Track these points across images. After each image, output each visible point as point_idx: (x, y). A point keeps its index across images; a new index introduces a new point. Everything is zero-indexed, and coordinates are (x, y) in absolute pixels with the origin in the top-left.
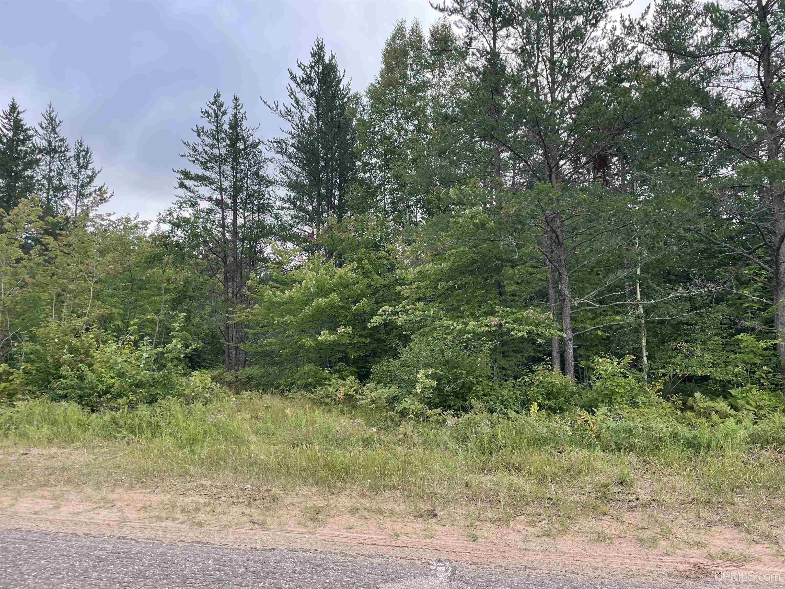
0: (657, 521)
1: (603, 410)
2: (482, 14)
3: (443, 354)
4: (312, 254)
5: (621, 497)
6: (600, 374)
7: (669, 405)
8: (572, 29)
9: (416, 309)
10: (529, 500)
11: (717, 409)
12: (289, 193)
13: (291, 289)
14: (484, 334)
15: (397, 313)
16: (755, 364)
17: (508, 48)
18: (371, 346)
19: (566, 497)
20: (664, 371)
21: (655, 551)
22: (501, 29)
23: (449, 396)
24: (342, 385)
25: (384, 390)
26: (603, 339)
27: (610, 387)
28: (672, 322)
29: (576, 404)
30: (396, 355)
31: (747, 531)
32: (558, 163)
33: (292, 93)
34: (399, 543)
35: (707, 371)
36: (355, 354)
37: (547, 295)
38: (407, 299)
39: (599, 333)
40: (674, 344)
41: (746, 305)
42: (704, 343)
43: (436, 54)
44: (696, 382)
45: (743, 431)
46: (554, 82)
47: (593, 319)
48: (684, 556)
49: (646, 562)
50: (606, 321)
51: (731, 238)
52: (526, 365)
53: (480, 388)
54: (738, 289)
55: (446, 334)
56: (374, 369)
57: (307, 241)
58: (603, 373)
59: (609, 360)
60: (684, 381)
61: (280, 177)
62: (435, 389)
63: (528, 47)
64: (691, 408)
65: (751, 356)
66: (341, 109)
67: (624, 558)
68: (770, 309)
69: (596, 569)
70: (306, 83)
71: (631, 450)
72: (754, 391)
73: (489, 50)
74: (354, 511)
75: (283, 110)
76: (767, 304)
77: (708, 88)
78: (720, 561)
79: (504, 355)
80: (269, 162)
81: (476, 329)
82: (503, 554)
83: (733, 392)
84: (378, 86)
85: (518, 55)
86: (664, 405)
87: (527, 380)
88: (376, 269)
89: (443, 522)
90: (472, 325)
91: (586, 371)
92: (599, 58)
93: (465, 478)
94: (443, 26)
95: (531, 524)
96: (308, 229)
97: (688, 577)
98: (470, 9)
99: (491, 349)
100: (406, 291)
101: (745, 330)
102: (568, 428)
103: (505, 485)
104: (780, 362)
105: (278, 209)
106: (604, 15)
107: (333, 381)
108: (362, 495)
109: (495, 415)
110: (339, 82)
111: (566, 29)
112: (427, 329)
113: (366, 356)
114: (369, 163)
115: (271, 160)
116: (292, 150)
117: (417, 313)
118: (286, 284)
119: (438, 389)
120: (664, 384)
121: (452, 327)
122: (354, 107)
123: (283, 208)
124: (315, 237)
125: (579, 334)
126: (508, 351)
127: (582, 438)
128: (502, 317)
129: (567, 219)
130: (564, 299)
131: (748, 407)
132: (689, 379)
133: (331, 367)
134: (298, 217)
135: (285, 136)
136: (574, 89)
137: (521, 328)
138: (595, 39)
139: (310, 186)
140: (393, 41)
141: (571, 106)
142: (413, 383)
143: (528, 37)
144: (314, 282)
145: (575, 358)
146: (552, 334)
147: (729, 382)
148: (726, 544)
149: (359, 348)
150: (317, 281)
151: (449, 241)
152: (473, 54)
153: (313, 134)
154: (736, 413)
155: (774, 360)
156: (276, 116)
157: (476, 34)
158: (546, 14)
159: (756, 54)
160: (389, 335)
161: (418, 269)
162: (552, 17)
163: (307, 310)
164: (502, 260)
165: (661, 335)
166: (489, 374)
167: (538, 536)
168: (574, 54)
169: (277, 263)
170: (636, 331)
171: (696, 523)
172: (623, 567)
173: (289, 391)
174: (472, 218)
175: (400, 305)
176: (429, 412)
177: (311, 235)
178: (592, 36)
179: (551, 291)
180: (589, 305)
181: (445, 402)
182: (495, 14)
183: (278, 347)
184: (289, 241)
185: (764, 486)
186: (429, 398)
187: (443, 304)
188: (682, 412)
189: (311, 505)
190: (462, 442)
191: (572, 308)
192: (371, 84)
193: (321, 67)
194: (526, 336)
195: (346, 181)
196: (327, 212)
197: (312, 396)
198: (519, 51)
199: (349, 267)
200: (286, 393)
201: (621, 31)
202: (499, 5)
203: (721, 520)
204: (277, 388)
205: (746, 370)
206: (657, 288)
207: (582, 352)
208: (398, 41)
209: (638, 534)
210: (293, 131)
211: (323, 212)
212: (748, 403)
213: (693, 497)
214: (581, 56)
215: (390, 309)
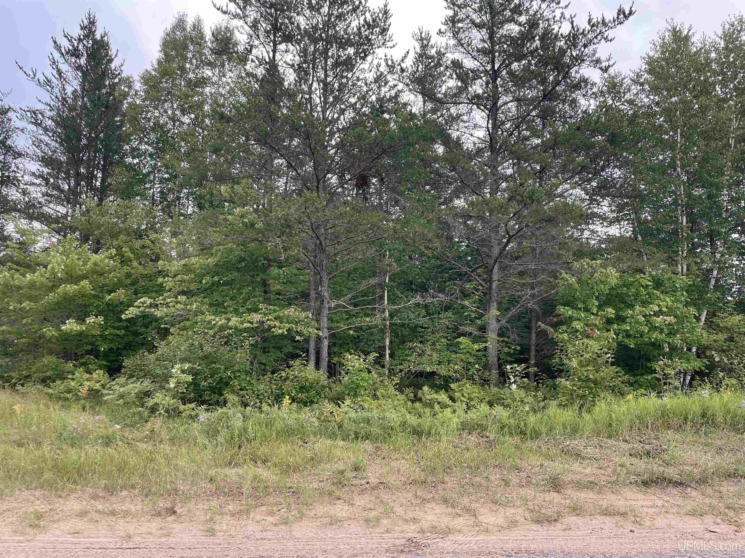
0: (382, 502)
1: (348, 402)
2: (264, 25)
3: (202, 349)
4: (65, 237)
5: (355, 482)
6: (348, 370)
7: (403, 397)
8: (344, 58)
9: (177, 303)
10: (271, 490)
11: (440, 400)
12: (41, 169)
13: (34, 273)
14: (246, 330)
15: (157, 305)
16: (470, 363)
17: (285, 62)
18: (126, 339)
19: (307, 485)
20: (401, 367)
21: (378, 530)
22: (280, 43)
23: (205, 391)
24: (88, 380)
25: (134, 385)
26: (354, 338)
27: (356, 381)
28: (411, 325)
29: (326, 397)
30: (152, 349)
31: (453, 507)
32: (325, 176)
33: (54, 63)
34: (131, 545)
35: (434, 368)
36: (106, 347)
37: (308, 295)
38: (169, 291)
39: (351, 332)
40: (411, 345)
41: (466, 314)
42: (433, 344)
43: (216, 54)
44: (426, 378)
45: (455, 420)
46: (325, 103)
47: (347, 319)
48: (402, 532)
49: (369, 541)
50: (357, 322)
51: (460, 257)
52: (285, 360)
53: (237, 383)
54: (462, 300)
55: (208, 329)
56: (127, 362)
57: (59, 223)
58: (351, 368)
59: (357, 357)
60: (417, 376)
61: (32, 150)
62: (189, 384)
63: (304, 65)
64: (420, 400)
65: (468, 356)
66: (111, 89)
67: (351, 538)
68: (483, 318)
69: (325, 551)
70: (72, 56)
71: (367, 438)
72: (468, 385)
73: (267, 60)
74: (82, 514)
75: (42, 78)
76: (482, 314)
77: (450, 131)
78: (429, 534)
79: (265, 351)
80: (20, 132)
81: (238, 325)
82: (240, 546)
83: (452, 386)
84: (153, 73)
85: (295, 70)
86: (399, 397)
87: (284, 374)
88: (138, 258)
89: (182, 519)
90: (234, 321)
91: (338, 366)
92: (365, 89)
93: (210, 473)
94: (226, 28)
95: (271, 513)
96: (62, 210)
97: (402, 551)
98: (252, 17)
99: (252, 345)
100: (169, 283)
101: (463, 334)
102: (314, 420)
103: (250, 477)
104: (488, 361)
105: (26, 184)
106: (371, 52)
107: (77, 374)
108: (95, 497)
109: (248, 408)
110: (111, 61)
111: (339, 56)
112: (188, 323)
113: (118, 349)
114: (139, 149)
115: (22, 130)
116: (49, 123)
117: (178, 306)
118: (28, 267)
119: (195, 384)
120: (401, 379)
121: (213, 322)
122: (126, 90)
123: (33, 184)
124: (69, 218)
125: (334, 333)
126: (269, 347)
127: (326, 428)
128: (265, 314)
129: (331, 228)
130: (323, 301)
131: (463, 399)
132: (420, 374)
133: (76, 360)
134: (51, 196)
135: (40, 107)
136: (342, 112)
137: (282, 325)
138: (363, 71)
139: (67, 163)
140: (173, 32)
141: (340, 127)
142: (166, 378)
143: (305, 55)
144: (63, 267)
145: (329, 354)
146: (310, 332)
147: (450, 377)
148: (436, 519)
149: (112, 341)
150: (66, 266)
151: (217, 237)
152: (252, 61)
153: (75, 109)
154: (453, 404)
155: (484, 359)
156: (33, 84)
157: (256, 42)
158: (322, 39)
159: (487, 109)
160: (147, 327)
161: (183, 262)
162: (327, 43)
163: (52, 297)
164: (269, 260)
165: (402, 336)
166: (248, 369)
167: (276, 525)
168: (344, 80)
169: (21, 243)
170: (382, 331)
171: (413, 501)
172: (349, 547)
173: (22, 385)
174: (242, 216)
175: (161, 298)
176: (182, 407)
177: (65, 216)
178: (360, 68)
179: (312, 293)
180: (345, 307)
181: (200, 396)
182: (276, 28)
183: (12, 336)
184: (37, 221)
185: (468, 467)
186: (184, 393)
187: (207, 299)
188: (412, 403)
189: (33, 510)
190: (213, 436)
191: (330, 309)
192: (147, 70)
193: (90, 42)
194: (286, 333)
195: (111, 163)
196: (86, 193)
197: (50, 391)
198: (297, 67)
199: (107, 254)
200: (19, 387)
201: (384, 68)
202: (280, 21)
203: (433, 497)
204: (7, 381)
205: (463, 368)
206: (400, 295)
207: (335, 349)
208: (178, 33)
209: (364, 515)
210: (52, 103)
211: (81, 193)
212: (463, 396)
213: (413, 478)
214: (350, 83)
215: (149, 301)
